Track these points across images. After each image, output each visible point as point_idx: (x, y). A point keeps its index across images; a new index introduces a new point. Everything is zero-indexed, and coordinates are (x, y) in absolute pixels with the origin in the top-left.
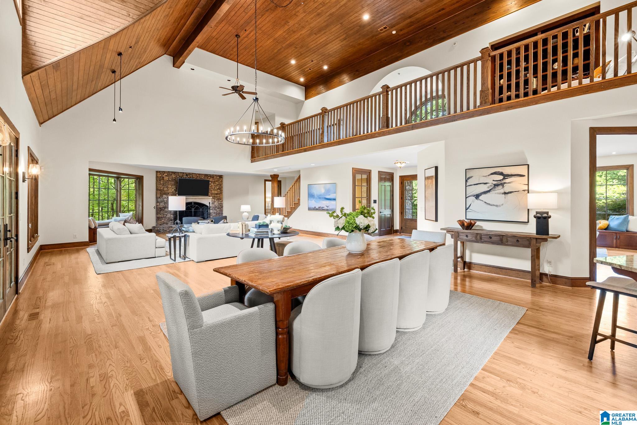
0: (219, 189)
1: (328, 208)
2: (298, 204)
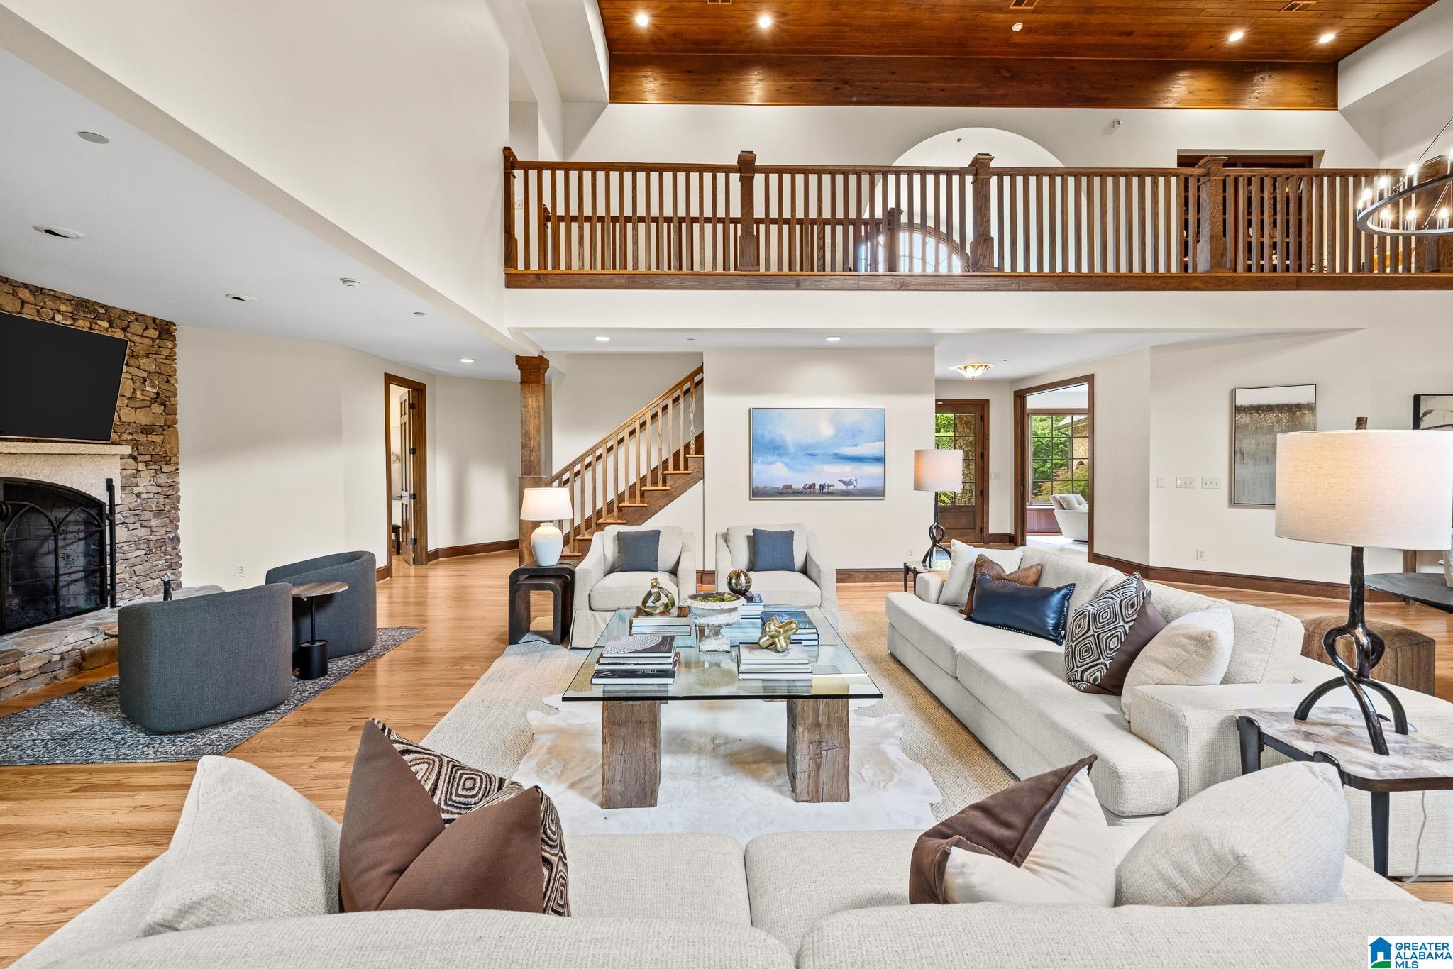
0: (157, 399)
1: (851, 487)
2: (690, 476)
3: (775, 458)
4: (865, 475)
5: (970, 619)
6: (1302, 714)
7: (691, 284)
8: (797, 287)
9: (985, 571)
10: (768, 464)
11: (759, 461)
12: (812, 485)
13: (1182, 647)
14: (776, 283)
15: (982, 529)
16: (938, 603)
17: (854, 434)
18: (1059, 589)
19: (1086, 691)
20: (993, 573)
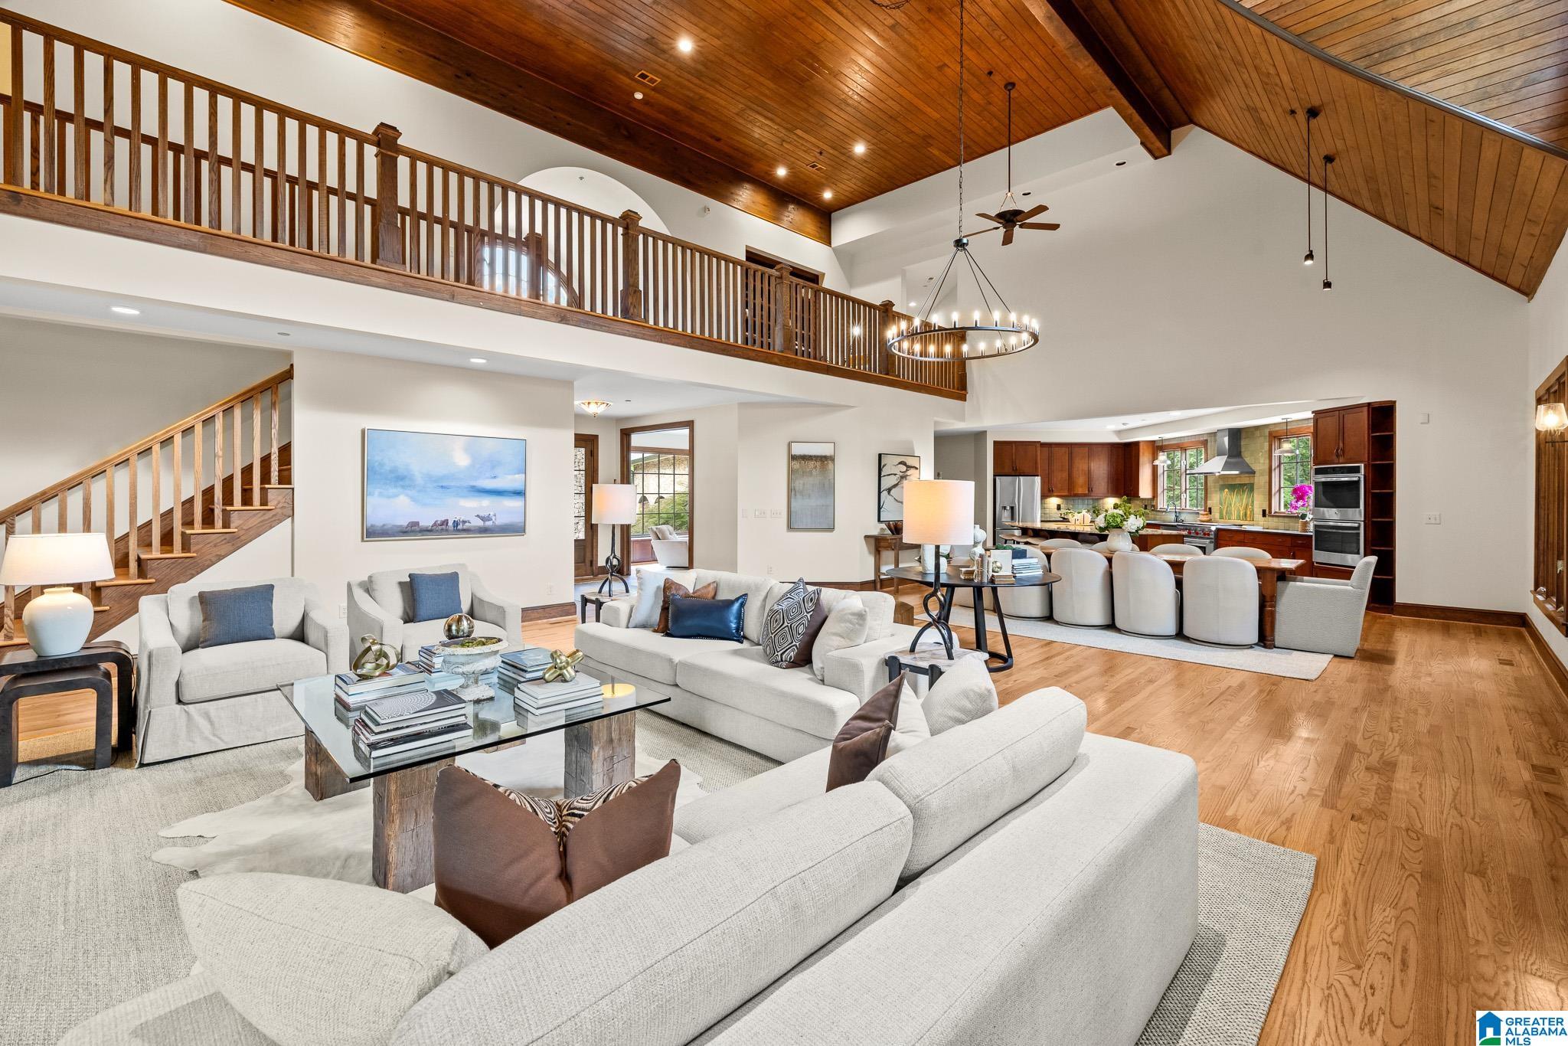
1: (489, 524)
2: (271, 514)
3: (400, 490)
4: (505, 510)
5: (668, 635)
6: (912, 650)
7: (309, 266)
8: (452, 298)
9: (674, 592)
10: (389, 497)
11: (376, 493)
12: (444, 522)
13: (851, 622)
14: (427, 289)
15: (592, 562)
16: (628, 627)
17: (493, 465)
18: (737, 599)
19: (787, 667)
20: (681, 593)
